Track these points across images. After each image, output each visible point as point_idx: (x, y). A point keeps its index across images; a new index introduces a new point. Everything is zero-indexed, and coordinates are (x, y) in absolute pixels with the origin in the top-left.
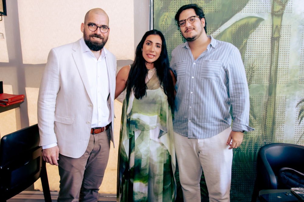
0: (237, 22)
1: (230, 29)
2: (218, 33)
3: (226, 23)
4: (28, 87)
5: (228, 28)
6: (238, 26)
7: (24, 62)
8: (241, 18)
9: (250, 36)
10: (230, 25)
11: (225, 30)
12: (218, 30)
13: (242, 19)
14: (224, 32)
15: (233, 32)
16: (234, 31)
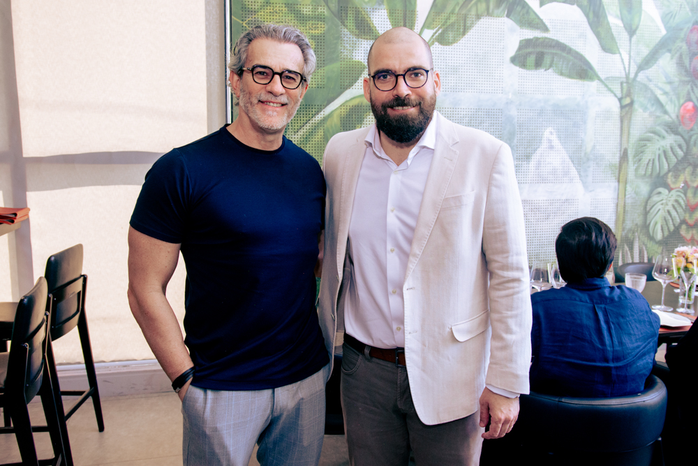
0: (347, 101)
1: (338, 111)
2: (322, 116)
3: (332, 103)
4: (31, 191)
5: (335, 110)
6: (348, 108)
7: (25, 155)
8: (352, 97)
9: (365, 120)
10: (337, 106)
11: (332, 112)
12: (322, 113)
13: (354, 98)
14: (330, 115)
15: (342, 116)
16: (343, 113)
